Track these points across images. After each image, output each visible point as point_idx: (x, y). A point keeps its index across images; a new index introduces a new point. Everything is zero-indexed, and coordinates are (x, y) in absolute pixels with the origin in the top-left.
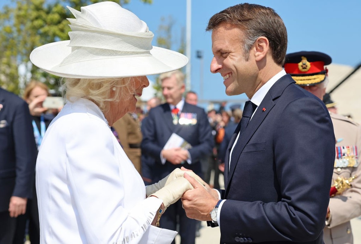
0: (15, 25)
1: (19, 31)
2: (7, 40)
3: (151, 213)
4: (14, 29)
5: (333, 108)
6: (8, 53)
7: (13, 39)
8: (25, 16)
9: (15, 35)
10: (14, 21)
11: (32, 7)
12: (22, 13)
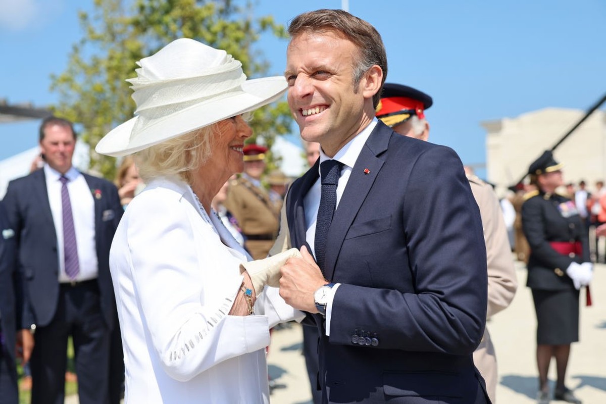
0: (108, 82)
1: (114, 89)
2: (97, 102)
3: (227, 299)
4: (107, 87)
5: (558, 172)
6: (100, 120)
7: (105, 100)
8: (119, 69)
9: (108, 94)
10: (105, 76)
11: (127, 54)
12: (115, 63)
